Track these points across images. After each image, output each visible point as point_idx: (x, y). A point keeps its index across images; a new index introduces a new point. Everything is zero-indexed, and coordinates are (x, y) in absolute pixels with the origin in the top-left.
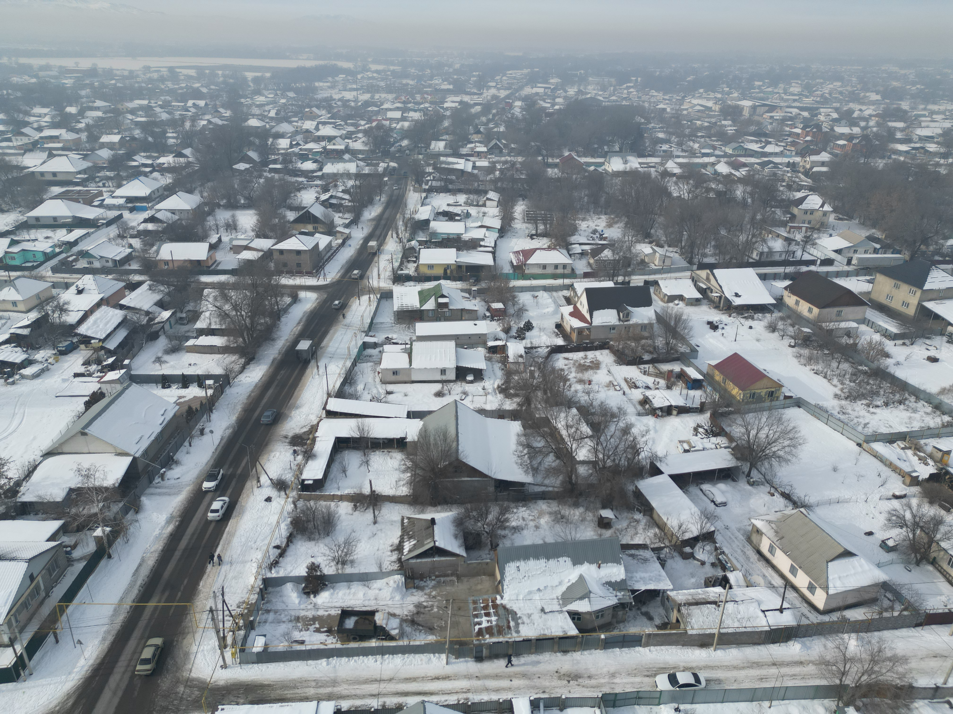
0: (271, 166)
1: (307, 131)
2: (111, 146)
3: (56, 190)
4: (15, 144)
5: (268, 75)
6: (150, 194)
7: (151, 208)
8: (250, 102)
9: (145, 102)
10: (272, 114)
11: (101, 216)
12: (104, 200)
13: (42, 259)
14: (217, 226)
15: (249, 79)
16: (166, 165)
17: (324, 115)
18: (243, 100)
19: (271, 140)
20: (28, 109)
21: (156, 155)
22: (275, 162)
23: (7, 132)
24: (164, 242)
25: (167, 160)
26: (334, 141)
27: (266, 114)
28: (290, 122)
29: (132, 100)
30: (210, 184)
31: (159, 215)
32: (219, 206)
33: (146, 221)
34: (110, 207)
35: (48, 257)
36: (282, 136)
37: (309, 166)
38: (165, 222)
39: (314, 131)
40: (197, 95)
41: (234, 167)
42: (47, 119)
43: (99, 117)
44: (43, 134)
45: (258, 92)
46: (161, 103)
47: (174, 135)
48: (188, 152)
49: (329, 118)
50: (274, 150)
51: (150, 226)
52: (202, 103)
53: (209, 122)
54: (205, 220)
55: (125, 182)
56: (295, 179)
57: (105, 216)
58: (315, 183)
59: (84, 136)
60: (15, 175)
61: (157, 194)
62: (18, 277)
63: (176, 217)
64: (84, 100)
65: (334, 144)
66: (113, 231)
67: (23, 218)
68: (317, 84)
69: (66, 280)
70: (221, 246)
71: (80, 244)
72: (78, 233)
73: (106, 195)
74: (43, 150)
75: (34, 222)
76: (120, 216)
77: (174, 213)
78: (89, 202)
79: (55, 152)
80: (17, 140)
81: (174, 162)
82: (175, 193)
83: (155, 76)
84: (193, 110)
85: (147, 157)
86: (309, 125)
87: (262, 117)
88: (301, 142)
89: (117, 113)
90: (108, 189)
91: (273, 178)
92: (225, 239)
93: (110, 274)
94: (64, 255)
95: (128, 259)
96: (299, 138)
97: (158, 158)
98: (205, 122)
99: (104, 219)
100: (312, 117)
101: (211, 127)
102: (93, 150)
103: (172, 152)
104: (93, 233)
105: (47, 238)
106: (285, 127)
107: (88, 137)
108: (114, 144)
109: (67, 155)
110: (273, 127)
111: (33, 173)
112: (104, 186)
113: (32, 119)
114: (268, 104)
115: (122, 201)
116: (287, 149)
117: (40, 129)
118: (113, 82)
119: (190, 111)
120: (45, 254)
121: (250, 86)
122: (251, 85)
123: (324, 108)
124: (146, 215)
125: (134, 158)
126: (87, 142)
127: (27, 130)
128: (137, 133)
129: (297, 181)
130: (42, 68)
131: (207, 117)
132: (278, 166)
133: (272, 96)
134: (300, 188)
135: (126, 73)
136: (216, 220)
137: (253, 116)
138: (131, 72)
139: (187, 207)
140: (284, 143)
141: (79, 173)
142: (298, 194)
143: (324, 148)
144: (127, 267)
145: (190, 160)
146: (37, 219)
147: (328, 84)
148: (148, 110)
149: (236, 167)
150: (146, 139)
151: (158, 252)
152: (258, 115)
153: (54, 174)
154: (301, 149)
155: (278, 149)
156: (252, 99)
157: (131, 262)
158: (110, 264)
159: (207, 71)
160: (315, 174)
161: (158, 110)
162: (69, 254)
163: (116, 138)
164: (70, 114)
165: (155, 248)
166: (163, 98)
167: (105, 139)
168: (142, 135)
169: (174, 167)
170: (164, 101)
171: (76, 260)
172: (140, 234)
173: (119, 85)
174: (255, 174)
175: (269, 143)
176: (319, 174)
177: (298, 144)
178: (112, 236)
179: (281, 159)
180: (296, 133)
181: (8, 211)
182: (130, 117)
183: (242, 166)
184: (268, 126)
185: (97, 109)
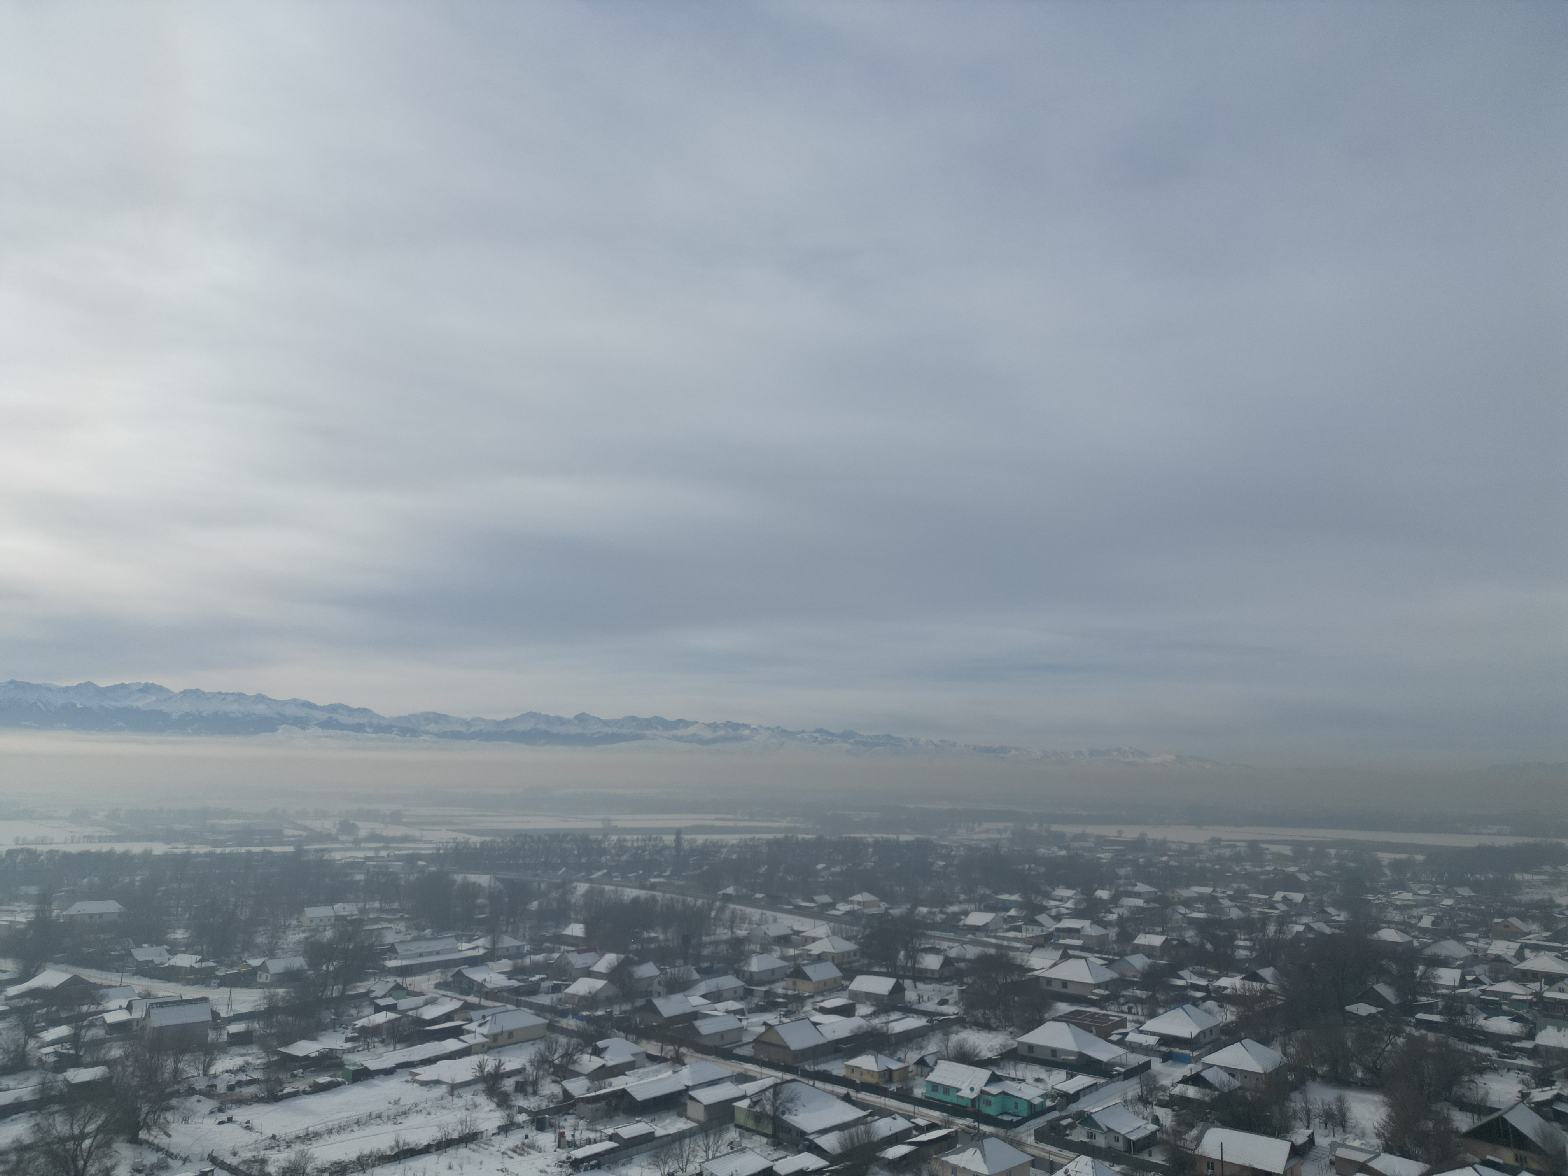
0: (1420, 1016)
1: (1498, 959)
2: (1149, 951)
3: (1064, 1008)
4: (1024, 935)
5: (1420, 858)
6: (1198, 1035)
7: (1197, 1060)
8: (1384, 900)
9: (1207, 890)
10: (1426, 922)
11: (1118, 1060)
12: (1126, 1034)
13: (1025, 1113)
14: (1308, 1112)
15: (1385, 863)
16: (1228, 991)
17: (1536, 933)
18: (1371, 897)
19: (1421, 968)
20: (1049, 889)
21: (1214, 972)
22: (1429, 1008)
23: (1019, 918)
24: (1212, 1124)
25: (1231, 982)
26: (1560, 985)
27: (1413, 921)
28: (1462, 940)
29: (1188, 886)
30: (1300, 1034)
31: (1208, 1075)
32: (1314, 1076)
33: (1185, 1081)
34: (1134, 1048)
35: (1035, 1111)
36: (1445, 963)
37: (1502, 1025)
38: (1216, 1089)
39: (1514, 961)
40: (1292, 883)
41: (1348, 1008)
42: (1070, 904)
43: (1137, 907)
44: (1060, 925)
45: (1402, 886)
46: (1231, 893)
47: (1248, 944)
48: (1267, 973)
49: (1547, 939)
50: (1428, 986)
51: (1192, 1092)
52: (1298, 897)
53: (1308, 928)
54: (1287, 1098)
55: (1161, 1011)
56: (1471, 1047)
57: (1124, 1061)
58: (1518, 1062)
59: (1113, 933)
60: (1016, 978)
61: (1209, 1038)
62: (991, 1135)
63: (1237, 1083)
64: (1122, 881)
65: (1561, 990)
66: (1133, 1088)
67: (1013, 1043)
68: (1518, 876)
69: (1052, 1158)
70: (1313, 1153)
71: (1082, 1100)
72: (1082, 1081)
73: (1130, 1026)
74: (1057, 946)
75: (1024, 1052)
76: (1147, 1066)
77: (1233, 1076)
78: (1104, 1035)
79: (1071, 952)
80: (1027, 930)
81: (1243, 987)
82: (1239, 1040)
83: (1227, 853)
84: (1282, 907)
85: (1202, 975)
86: (1501, 948)
87: (1405, 927)
88: (1483, 978)
89: (1165, 902)
90: (1135, 1018)
91: (1422, 1039)
92: (1322, 1141)
93: (1118, 1164)
94: (1055, 1114)
95: (1148, 1142)
96: (1480, 970)
97: (1218, 978)
98: (1301, 928)
99: (1122, 1066)
100: (1510, 935)
101: (1311, 936)
102: (1122, 954)
103: (1240, 971)
104: (1102, 1085)
105: (1038, 1080)
106: (1450, 948)
107: (1118, 935)
108: (1153, 948)
109: (1086, 958)
110: (1427, 945)
111: (1038, 978)
112: (1130, 1012)
113: (1052, 903)
114: (1417, 905)
115: (1152, 1040)
116: (1455, 988)
117: (1058, 918)
118: (1165, 859)
119: (1277, 909)
120: (1030, 1104)
121: (1385, 875)
122: (1388, 872)
123: (1535, 919)
124: (1187, 1070)
125: (1180, 973)
126: (1117, 941)
127: (1042, 918)
128: (1190, 935)
129: (1476, 1053)
130: (1077, 838)
131: (1306, 920)
132: (1436, 1018)
133: (1427, 892)
134: (1483, 1067)
135: (1185, 847)
136: (1306, 1102)
137: (1389, 924)
138: (1192, 846)
139: (1257, 1068)
140: (1448, 977)
141: (1098, 986)
142: (1479, 1079)
143: (1538, 995)
144: (1145, 1157)
145: (1270, 987)
146: (1031, 1047)
147: (1544, 878)
148: (1210, 901)
149: (1350, 1008)
150: (1203, 945)
151: (1199, 1140)
152: (1396, 923)
153: (1065, 983)
154: (1484, 992)
155: (1436, 987)
156: (1388, 895)
157: (1154, 1150)
158: (1120, 1145)
159: (1311, 849)
160: (1517, 1044)
161: (1226, 903)
162: (1064, 1114)
163: (1157, 940)
164: (1101, 899)
165: (1194, 1132)
166: (1235, 886)
167: (1142, 940)
168: (1197, 940)
169: (1242, 996)
170: (1237, 891)
171: (1071, 1126)
172: (1176, 1103)
173: (1173, 863)
174: (1388, 1026)
175: (1419, 973)
176: (1528, 1044)
177: (1477, 982)
178: (1130, 1096)
179: (1441, 1004)
180: (1475, 959)
181: (996, 1029)
182: (1182, 910)
183: (1362, 1009)
184: (1416, 943)
185: (1138, 895)
